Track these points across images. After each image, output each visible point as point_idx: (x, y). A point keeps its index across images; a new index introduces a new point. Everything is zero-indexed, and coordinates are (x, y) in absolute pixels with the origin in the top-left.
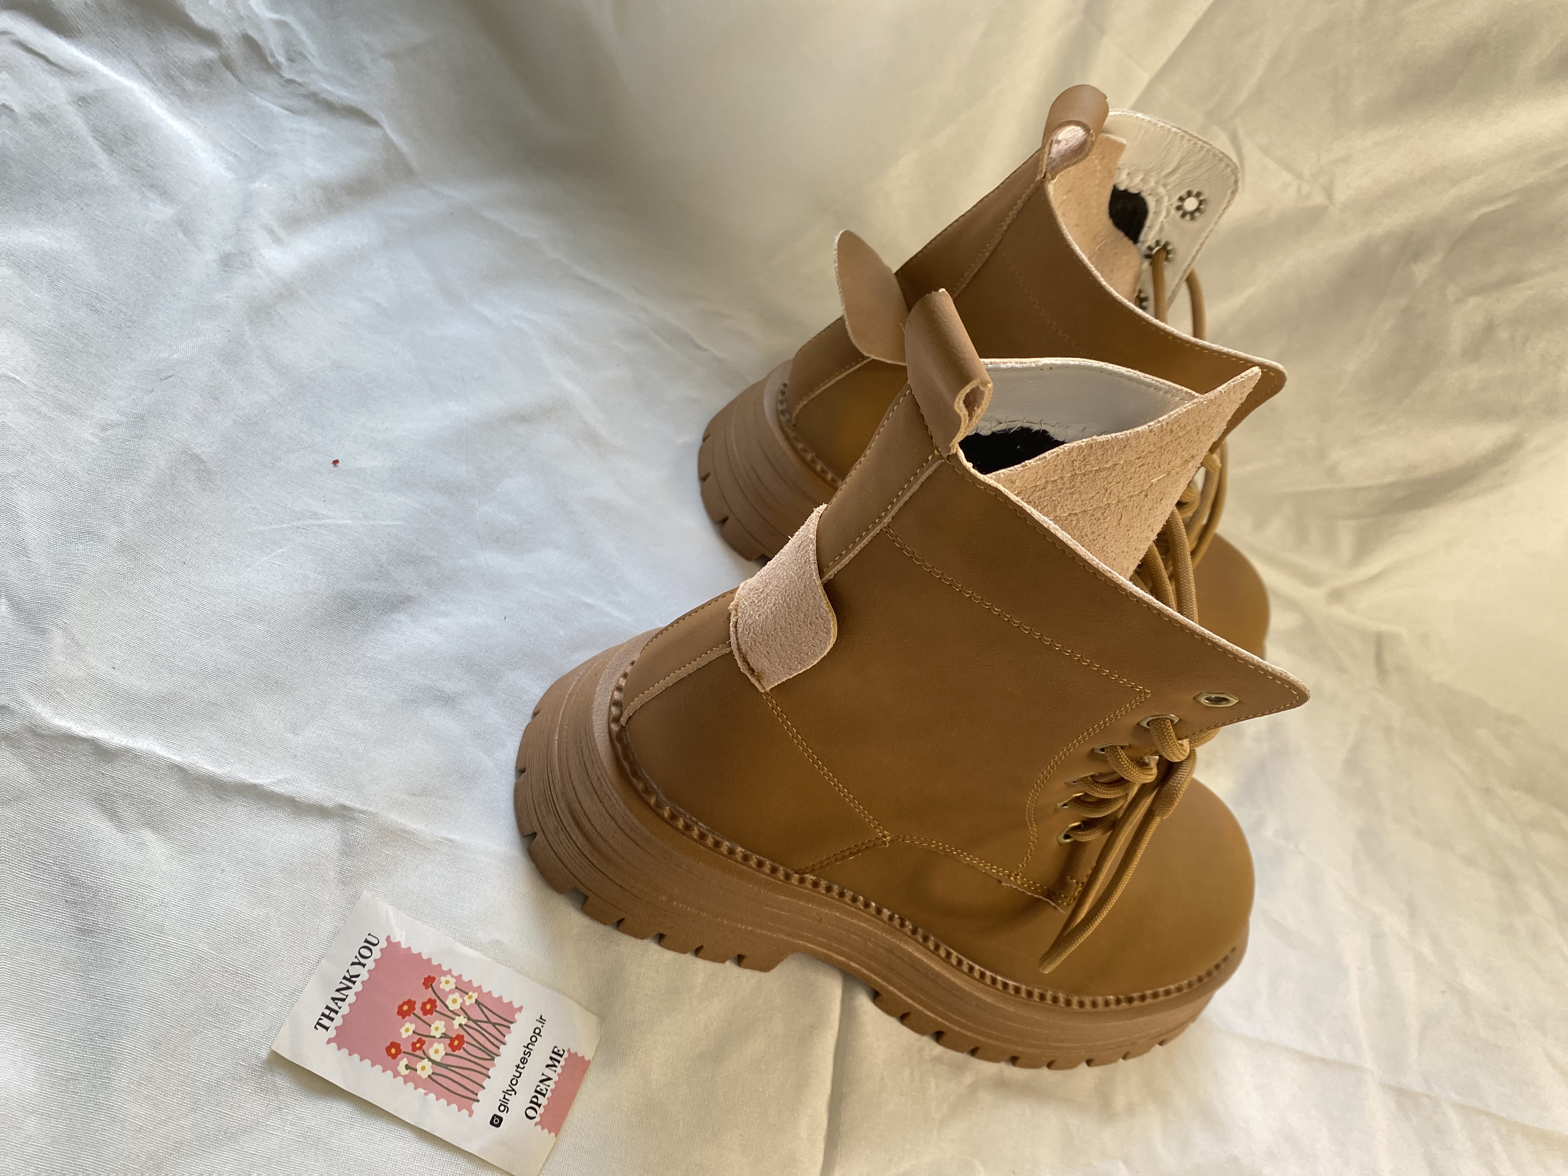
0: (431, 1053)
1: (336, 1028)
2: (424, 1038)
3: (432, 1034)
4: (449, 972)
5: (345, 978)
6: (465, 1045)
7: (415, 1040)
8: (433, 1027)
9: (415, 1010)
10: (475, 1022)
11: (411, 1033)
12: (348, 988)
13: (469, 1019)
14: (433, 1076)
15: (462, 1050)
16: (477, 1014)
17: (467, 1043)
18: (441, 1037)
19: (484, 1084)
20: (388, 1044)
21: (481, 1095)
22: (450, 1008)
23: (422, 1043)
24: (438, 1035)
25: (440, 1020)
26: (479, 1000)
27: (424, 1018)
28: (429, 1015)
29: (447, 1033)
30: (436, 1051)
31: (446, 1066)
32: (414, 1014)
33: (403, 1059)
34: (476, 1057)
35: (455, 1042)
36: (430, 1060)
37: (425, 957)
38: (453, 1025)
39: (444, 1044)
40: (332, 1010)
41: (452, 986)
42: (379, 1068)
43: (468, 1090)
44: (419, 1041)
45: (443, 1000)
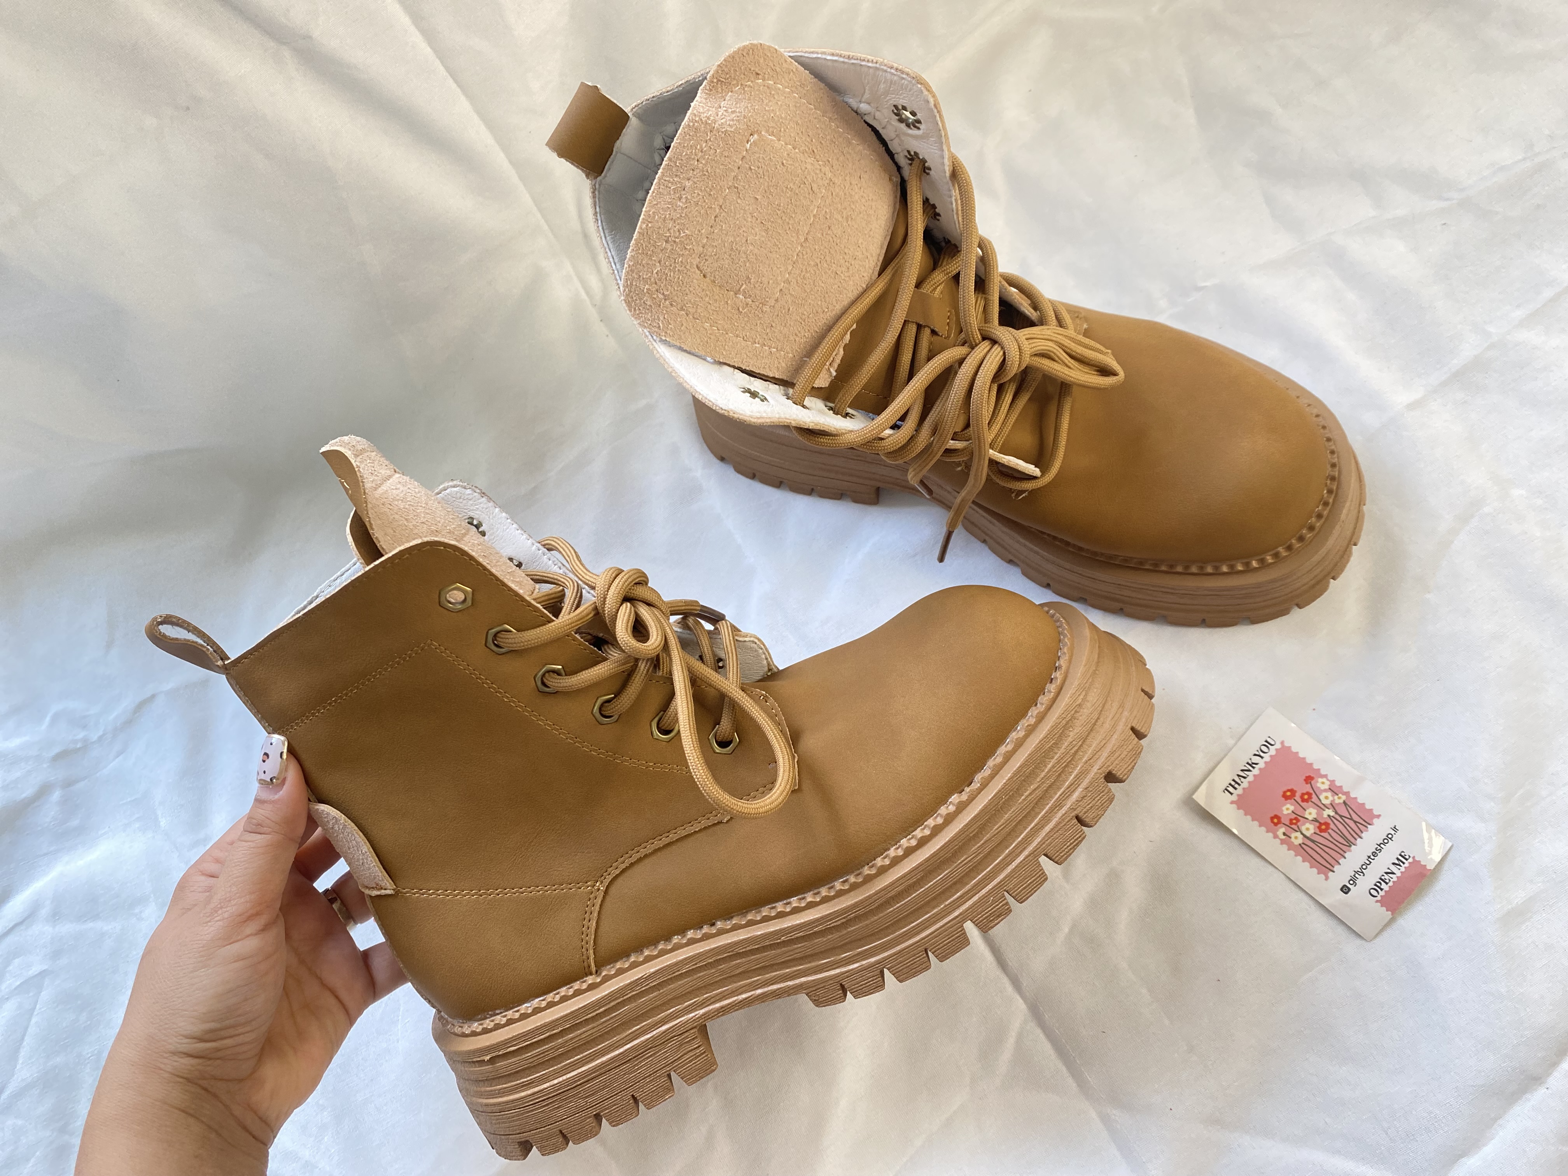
0: (1303, 829)
1: (1238, 795)
2: (1299, 818)
3: (1306, 816)
4: (1325, 776)
5: (1248, 763)
6: (1330, 831)
7: (1293, 817)
8: (1308, 811)
9: (1295, 796)
10: (1341, 816)
11: (1290, 812)
12: (1249, 770)
13: (1336, 813)
14: (1303, 846)
15: (1327, 834)
16: (1343, 811)
17: (1332, 829)
18: (1313, 821)
19: (1340, 861)
20: (1273, 816)
21: (1337, 868)
22: (1323, 802)
23: (1298, 821)
24: (1310, 818)
25: (1314, 808)
26: (1346, 802)
27: (1302, 804)
28: (1305, 803)
29: (1318, 819)
30: (1308, 829)
31: (1313, 841)
32: (1294, 799)
33: (1282, 827)
34: (1337, 841)
35: (1323, 827)
36: (1302, 834)
37: (1308, 761)
38: (1323, 814)
39: (1314, 825)
40: (1237, 783)
41: (1326, 786)
42: (1263, 829)
43: (1327, 862)
44: (1296, 819)
45: (1318, 794)
